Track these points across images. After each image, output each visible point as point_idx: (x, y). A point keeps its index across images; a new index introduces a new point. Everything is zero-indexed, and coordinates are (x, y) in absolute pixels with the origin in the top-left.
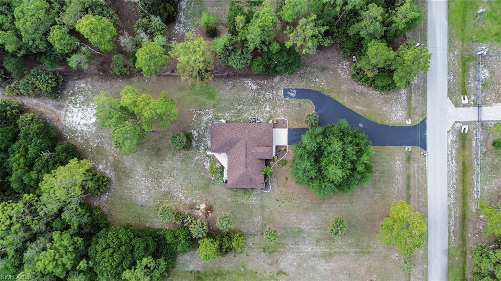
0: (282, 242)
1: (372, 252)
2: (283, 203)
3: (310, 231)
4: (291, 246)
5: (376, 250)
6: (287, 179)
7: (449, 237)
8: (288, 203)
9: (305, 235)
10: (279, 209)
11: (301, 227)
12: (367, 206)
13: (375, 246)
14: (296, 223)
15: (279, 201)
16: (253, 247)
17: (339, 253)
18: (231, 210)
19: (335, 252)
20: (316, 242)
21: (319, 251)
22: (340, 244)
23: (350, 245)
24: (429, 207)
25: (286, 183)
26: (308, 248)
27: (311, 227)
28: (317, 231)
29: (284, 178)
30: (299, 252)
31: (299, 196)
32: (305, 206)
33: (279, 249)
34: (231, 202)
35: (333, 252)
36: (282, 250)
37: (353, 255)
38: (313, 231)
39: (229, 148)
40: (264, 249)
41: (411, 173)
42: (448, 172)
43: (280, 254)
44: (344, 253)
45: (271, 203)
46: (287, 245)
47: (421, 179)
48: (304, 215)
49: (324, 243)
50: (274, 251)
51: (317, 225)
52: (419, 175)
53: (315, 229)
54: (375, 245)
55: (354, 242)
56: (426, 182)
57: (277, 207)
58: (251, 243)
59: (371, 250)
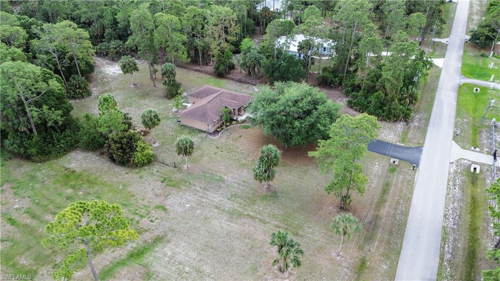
0: (191, 181)
1: (302, 236)
2: (222, 151)
3: (233, 184)
4: (198, 189)
5: (310, 235)
6: (240, 136)
7: (441, 265)
8: (227, 153)
9: (223, 185)
10: (213, 155)
11: (226, 178)
12: (318, 187)
13: (310, 231)
14: (221, 172)
15: (218, 148)
16: (155, 173)
17: (253, 218)
18: (163, 141)
19: (248, 215)
20: (232, 196)
21: (228, 206)
22: (261, 209)
23: (274, 216)
24: (410, 218)
25: (237, 139)
26: (216, 197)
27: (236, 181)
28: (241, 187)
29: (238, 135)
30: (202, 197)
31: (243, 152)
32: (244, 162)
33: (182, 186)
34: (170, 135)
35: (246, 214)
36: (184, 188)
37: (271, 227)
38: (236, 185)
39: (205, 96)
40: (165, 180)
41: (392, 181)
42: (448, 194)
43: (177, 190)
44: (260, 220)
45: (209, 147)
46: (195, 185)
47: (404, 189)
48: (236, 169)
49: (240, 201)
50: (174, 186)
51: (244, 182)
52: (403, 185)
53: (239, 184)
54: (311, 229)
55: (281, 214)
56: (412, 192)
57: (212, 153)
58: (156, 170)
59: (301, 232)
